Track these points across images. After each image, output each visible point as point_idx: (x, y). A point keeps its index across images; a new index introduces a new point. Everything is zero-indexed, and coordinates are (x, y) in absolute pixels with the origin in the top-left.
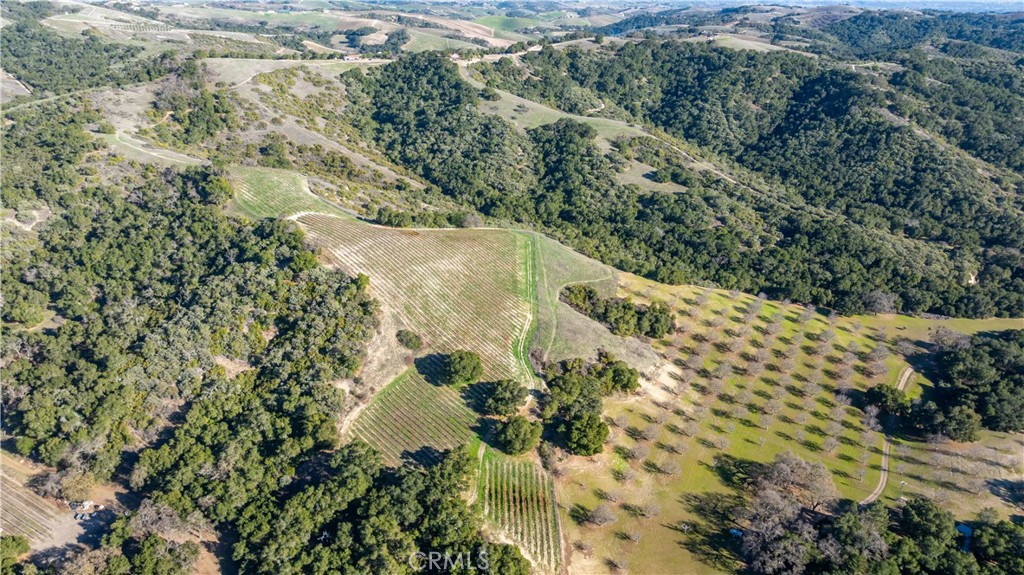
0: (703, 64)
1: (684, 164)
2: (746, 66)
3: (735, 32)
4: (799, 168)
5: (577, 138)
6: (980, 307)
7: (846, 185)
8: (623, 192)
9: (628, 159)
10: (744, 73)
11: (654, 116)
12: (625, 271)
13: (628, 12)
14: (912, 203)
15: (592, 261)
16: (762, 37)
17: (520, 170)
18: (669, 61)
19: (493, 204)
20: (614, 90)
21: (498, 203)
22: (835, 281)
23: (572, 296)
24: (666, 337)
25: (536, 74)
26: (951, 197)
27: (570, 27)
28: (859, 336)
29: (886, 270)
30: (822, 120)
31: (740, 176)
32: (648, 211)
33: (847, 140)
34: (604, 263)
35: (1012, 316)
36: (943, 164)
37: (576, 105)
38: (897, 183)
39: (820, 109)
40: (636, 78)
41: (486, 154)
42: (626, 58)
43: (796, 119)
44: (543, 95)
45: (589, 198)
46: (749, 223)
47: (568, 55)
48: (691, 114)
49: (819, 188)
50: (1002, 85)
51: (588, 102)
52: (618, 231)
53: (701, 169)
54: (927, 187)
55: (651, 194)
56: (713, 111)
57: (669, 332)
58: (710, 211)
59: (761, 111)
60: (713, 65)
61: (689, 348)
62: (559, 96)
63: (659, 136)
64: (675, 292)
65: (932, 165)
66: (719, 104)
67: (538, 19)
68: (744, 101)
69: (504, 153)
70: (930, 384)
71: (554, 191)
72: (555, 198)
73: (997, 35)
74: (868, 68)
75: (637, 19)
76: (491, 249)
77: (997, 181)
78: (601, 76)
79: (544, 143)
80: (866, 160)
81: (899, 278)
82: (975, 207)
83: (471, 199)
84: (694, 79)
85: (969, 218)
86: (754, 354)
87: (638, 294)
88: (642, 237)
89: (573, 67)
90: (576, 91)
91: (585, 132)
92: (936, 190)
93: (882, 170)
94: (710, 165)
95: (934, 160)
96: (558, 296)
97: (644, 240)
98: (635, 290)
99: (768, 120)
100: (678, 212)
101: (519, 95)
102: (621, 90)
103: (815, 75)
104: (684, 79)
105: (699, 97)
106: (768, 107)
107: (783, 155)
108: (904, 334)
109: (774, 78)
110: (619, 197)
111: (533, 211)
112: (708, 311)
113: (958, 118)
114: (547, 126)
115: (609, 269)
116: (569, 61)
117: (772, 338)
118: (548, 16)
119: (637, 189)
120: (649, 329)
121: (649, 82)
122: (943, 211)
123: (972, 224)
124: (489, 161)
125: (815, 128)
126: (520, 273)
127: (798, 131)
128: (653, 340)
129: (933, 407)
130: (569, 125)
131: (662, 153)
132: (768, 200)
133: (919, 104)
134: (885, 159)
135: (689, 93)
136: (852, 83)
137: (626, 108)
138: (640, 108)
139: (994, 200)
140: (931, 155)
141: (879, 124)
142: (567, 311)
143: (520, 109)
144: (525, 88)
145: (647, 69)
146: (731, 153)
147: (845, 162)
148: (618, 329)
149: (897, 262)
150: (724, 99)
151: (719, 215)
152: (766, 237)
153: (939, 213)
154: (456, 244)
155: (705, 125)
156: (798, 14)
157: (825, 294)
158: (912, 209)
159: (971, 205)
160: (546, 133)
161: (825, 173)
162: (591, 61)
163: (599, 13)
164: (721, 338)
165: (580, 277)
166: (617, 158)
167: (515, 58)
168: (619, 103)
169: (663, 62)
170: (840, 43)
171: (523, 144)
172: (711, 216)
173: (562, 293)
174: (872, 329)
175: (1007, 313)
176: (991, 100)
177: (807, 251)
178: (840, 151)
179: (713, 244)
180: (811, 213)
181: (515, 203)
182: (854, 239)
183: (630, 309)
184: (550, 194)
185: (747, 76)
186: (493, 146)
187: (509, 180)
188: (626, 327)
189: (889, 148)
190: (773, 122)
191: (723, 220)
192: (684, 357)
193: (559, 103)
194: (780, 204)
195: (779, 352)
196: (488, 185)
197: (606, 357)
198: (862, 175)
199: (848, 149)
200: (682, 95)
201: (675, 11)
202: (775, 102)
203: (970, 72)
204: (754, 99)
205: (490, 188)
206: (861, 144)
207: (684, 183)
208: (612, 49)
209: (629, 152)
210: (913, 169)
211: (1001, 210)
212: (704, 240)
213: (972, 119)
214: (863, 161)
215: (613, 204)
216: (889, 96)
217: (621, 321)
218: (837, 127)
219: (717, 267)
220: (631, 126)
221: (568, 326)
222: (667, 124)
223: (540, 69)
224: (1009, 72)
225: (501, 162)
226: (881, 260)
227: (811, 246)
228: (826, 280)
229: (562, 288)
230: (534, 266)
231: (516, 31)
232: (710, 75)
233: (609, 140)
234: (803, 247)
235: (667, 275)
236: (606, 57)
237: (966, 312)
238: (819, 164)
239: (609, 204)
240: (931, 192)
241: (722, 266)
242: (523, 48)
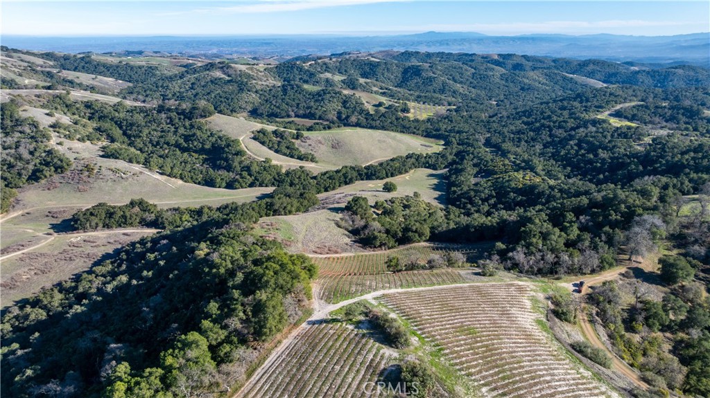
18: (358, 65)
43: (406, 78)
54: (447, 90)
59: (395, 77)
60: (373, 66)
65: (446, 85)
66: (382, 76)
68: (389, 75)
77: (462, 87)
80: (430, 85)
84: (369, 70)
93: (434, 87)
99: (397, 79)
103: (406, 67)
104: (365, 70)
105: (374, 74)
107: (407, 86)
125: (413, 79)
127: (409, 81)
133: (439, 72)
135: (371, 73)
141: (431, 77)
199: (424, 83)
200: (368, 75)
202: (397, 75)
206: (427, 82)
218: (420, 78)
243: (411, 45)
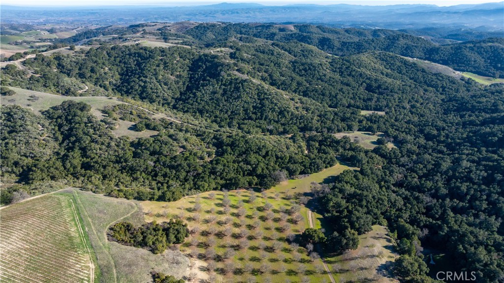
0: (138, 57)
1: (149, 117)
2: (162, 56)
3: (143, 37)
4: (207, 107)
5: (79, 112)
6: (319, 166)
7: (232, 112)
8: (120, 142)
9: (115, 120)
10: (161, 60)
11: (118, 89)
12: (144, 200)
13: (78, 29)
14: (264, 116)
15: (119, 200)
16: (157, 39)
17: (44, 140)
18: (118, 57)
19: (30, 169)
20: (90, 76)
21: (34, 168)
22: (254, 169)
23: (117, 235)
24: (186, 240)
25: (36, 72)
26: (279, 111)
27: (45, 39)
28: (280, 200)
29: (272, 156)
30: (209, 81)
31: (181, 119)
32: (139, 151)
33: (224, 89)
34: (128, 199)
35: (331, 166)
36: (270, 95)
37: (69, 89)
38: (254, 107)
39: (206, 75)
40: (102, 68)
41: (13, 134)
42: (93, 57)
43: (195, 81)
44: (45, 86)
45: (98, 151)
46: (197, 145)
47: (54, 58)
48: (140, 86)
49: (220, 116)
50: (270, 54)
51: (77, 87)
52: (125, 169)
53: (159, 118)
54: (268, 107)
55: (137, 140)
56: (152, 83)
57: (186, 236)
58: (175, 143)
59: (176, 79)
60: (144, 57)
61: (202, 243)
62: (57, 85)
63: (129, 103)
64: (179, 206)
65: (266, 96)
66: (154, 78)
67: (23, 36)
68: (166, 75)
69: (28, 131)
70: (321, 217)
71: (73, 151)
72: (75, 155)
73: (254, 33)
74: (218, 51)
75: (85, 33)
76: (42, 217)
77: (292, 99)
78: (80, 69)
79: (56, 119)
80: (237, 98)
81: (280, 160)
82: (290, 114)
83: (10, 169)
84: (135, 65)
85: (289, 119)
86: (239, 232)
87: (159, 216)
88: (142, 169)
89: (60, 66)
90: (67, 81)
91: (83, 107)
92: (272, 108)
93: (245, 102)
94: (163, 114)
95: (266, 94)
96: (106, 238)
97: (143, 171)
98: (156, 213)
99: (181, 83)
100: (157, 148)
101: (28, 89)
102: (95, 77)
103: (197, 58)
104: (129, 66)
105: (141, 75)
106: (179, 76)
107: (197, 102)
108: (297, 191)
109: (177, 61)
110: (118, 146)
111: (62, 168)
112: (203, 213)
113: (265, 72)
114: (56, 107)
115: (133, 202)
116: (56, 62)
117: (243, 218)
118: (29, 34)
119: (128, 138)
120: (175, 240)
121: (110, 69)
122: (278, 118)
123: (291, 122)
124: (18, 138)
125: (207, 85)
126: (72, 230)
127: (199, 88)
128: (178, 246)
129: (337, 235)
130: (71, 105)
131: (134, 112)
132: (201, 129)
133: (247, 67)
134: (245, 96)
135: (135, 74)
136: (216, 60)
137: (101, 86)
138: (108, 85)
139: (295, 109)
140: (264, 92)
141: (237, 79)
142: (117, 247)
143: (32, 98)
144: (31, 84)
145: (107, 63)
146: (168, 104)
147: (227, 100)
148: (157, 249)
149: (275, 151)
150: (156, 74)
151: (181, 145)
152: (209, 152)
153: (276, 119)
154: (10, 223)
155: (150, 91)
156: (169, 26)
157: (253, 179)
158: (265, 120)
159: (288, 112)
160: (56, 112)
161: (220, 108)
162: (71, 61)
163: (62, 31)
164: (218, 229)
165: (117, 216)
166: (109, 121)
167: (17, 63)
168: (96, 84)
169: (115, 58)
170: (193, 39)
171: (41, 122)
172: (176, 146)
173: (108, 234)
174: (282, 193)
175: (329, 165)
176: (271, 62)
177: (233, 155)
178: (223, 95)
179: (185, 164)
180: (224, 132)
181: (47, 165)
182: (252, 143)
183: (159, 230)
184: (71, 154)
185: (164, 61)
186: (17, 127)
187: (37, 149)
188: (161, 245)
189: (245, 91)
190: (184, 84)
191: (183, 147)
192: (202, 251)
193: (57, 89)
194: (207, 130)
195: (250, 225)
196: (21, 156)
197: (158, 277)
198: (237, 106)
199: (226, 94)
200: (131, 75)
201: (105, 28)
202: (182, 73)
203: (257, 49)
204: (171, 73)
205: (24, 158)
206: (231, 90)
207: (154, 129)
208: (82, 53)
209: (115, 115)
210: (259, 99)
211: (300, 113)
212: (179, 163)
213: (270, 72)
214: (235, 99)
215: (115, 151)
216: (235, 65)
217: (157, 242)
218: (218, 83)
219: (193, 178)
220: (110, 99)
221: (124, 262)
222: (128, 93)
223: (38, 69)
224: (271, 49)
225: (28, 137)
226: (268, 151)
227: (234, 152)
228: (249, 170)
229: (106, 230)
230: (81, 220)
231: (9, 44)
232: (144, 62)
233: (99, 110)
234: (231, 154)
235: (171, 196)
236: (80, 58)
237: (315, 170)
238: (216, 104)
239: (113, 151)
240: (270, 109)
241: (195, 177)
242: (22, 57)
243: (210, 14)
